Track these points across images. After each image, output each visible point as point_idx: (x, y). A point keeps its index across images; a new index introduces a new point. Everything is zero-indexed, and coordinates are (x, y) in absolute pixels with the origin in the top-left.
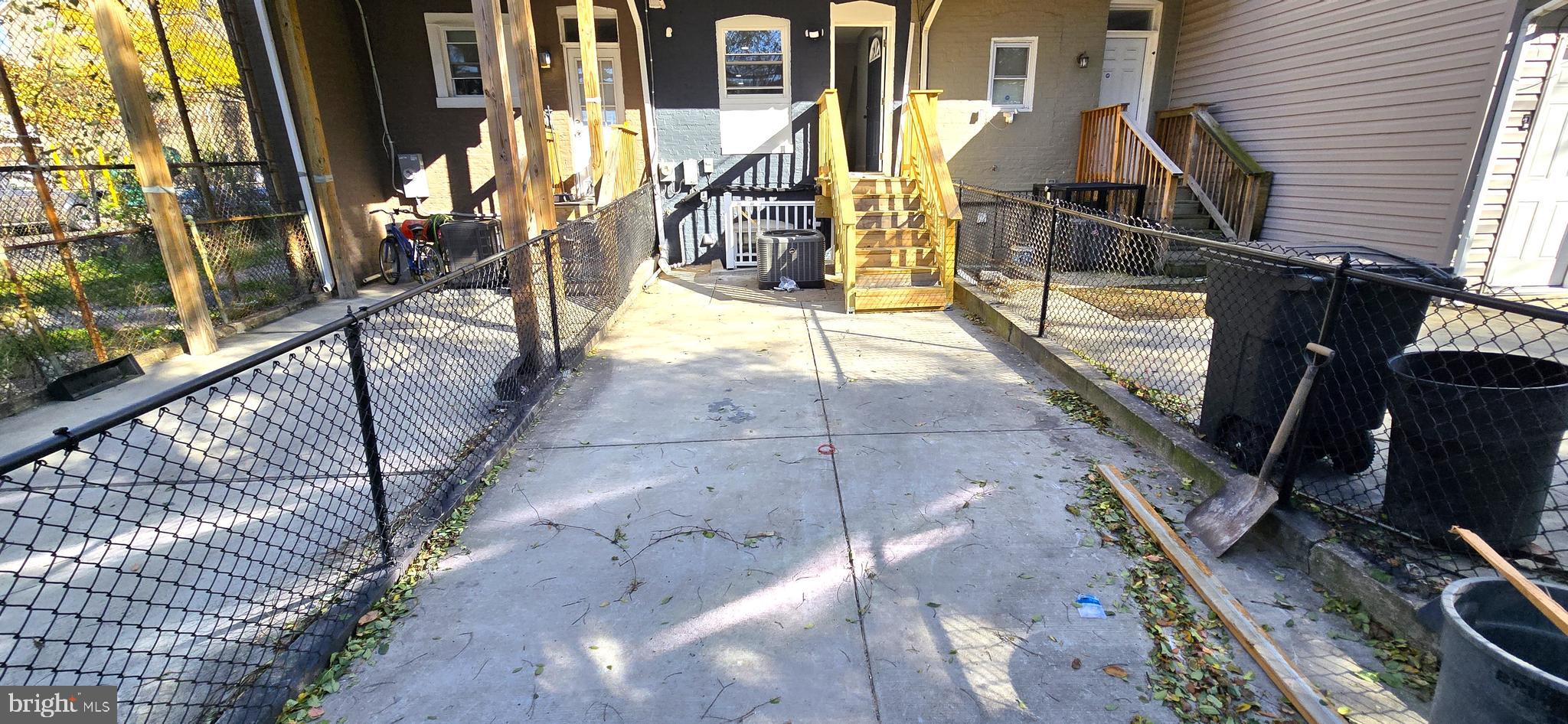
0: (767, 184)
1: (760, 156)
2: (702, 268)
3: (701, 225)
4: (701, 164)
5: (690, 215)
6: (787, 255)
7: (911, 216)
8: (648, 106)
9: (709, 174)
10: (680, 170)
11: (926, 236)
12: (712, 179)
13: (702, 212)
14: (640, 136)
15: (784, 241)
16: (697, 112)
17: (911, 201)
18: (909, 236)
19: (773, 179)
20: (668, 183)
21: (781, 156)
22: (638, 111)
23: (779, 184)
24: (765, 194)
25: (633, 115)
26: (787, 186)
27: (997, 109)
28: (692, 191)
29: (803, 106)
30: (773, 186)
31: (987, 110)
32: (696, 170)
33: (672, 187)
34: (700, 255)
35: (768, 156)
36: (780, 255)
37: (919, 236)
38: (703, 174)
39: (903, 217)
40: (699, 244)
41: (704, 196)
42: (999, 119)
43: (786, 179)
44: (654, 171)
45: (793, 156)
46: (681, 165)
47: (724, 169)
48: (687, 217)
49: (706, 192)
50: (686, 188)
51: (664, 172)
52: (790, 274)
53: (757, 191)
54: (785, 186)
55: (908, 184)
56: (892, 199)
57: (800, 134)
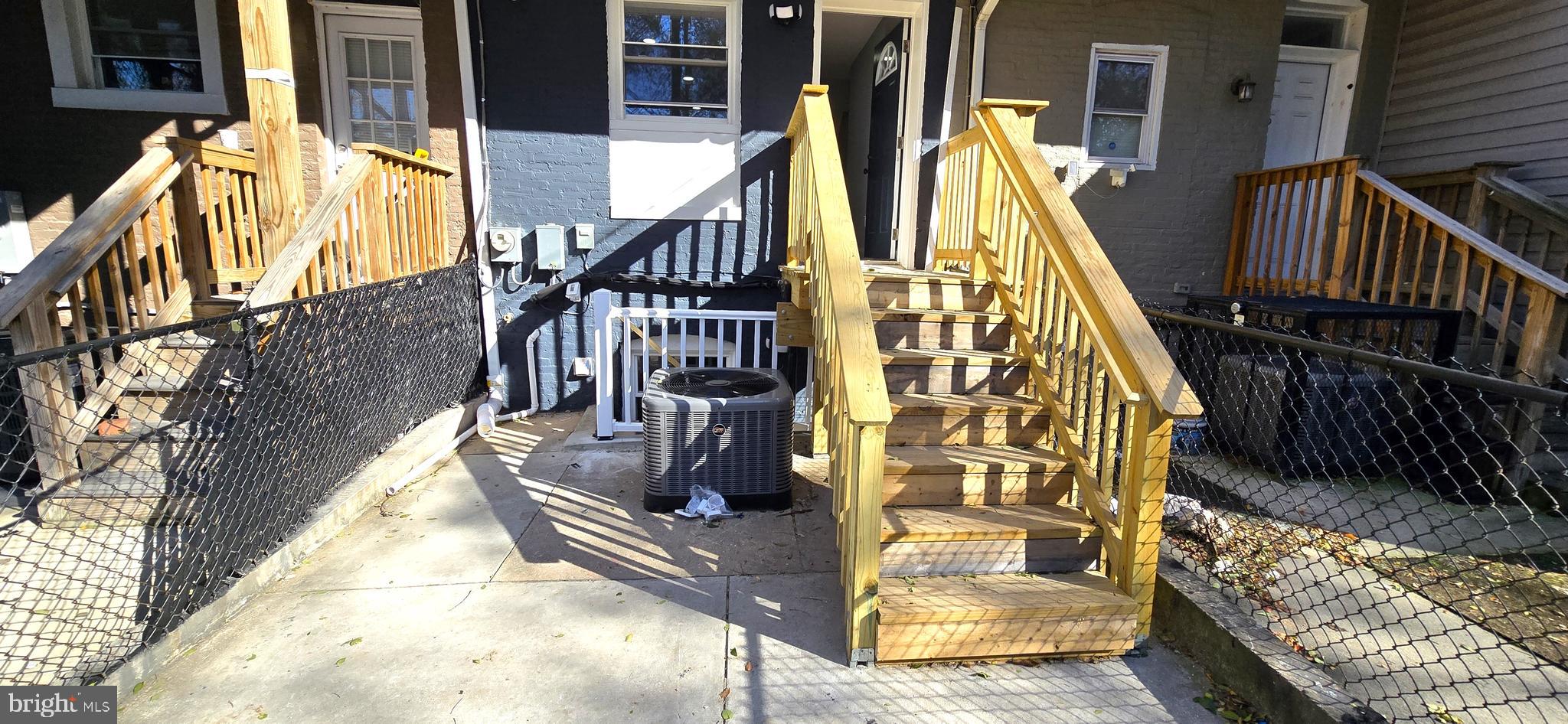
0: (693, 273)
1: (680, 225)
2: (568, 418)
3: (570, 342)
4: (571, 235)
5: (551, 323)
6: (708, 439)
7: (997, 367)
8: (471, 125)
9: (586, 251)
10: (530, 244)
11: (1041, 422)
12: (591, 262)
13: (573, 319)
14: (457, 178)
15: (700, 405)
16: (566, 138)
17: (990, 328)
18: (1001, 421)
19: (705, 267)
20: (508, 266)
21: (720, 224)
22: (455, 132)
23: (716, 275)
24: (690, 291)
25: (444, 138)
26: (730, 279)
27: (1097, 165)
28: (554, 281)
29: (763, 140)
30: (704, 277)
31: (1083, 165)
32: (562, 245)
33: (514, 273)
34: (567, 394)
35: (696, 224)
36: (692, 435)
37: (1025, 421)
38: (574, 251)
39: (979, 370)
40: (567, 373)
41: (573, 292)
42: (1100, 179)
43: (727, 266)
44: (481, 243)
45: (741, 226)
46: (533, 235)
47: (614, 245)
48: (543, 328)
49: (577, 285)
50: (544, 276)
51: (497, 245)
52: (710, 478)
53: (673, 285)
54: (727, 278)
55: (977, 290)
56: (947, 324)
57: (755, 189)
